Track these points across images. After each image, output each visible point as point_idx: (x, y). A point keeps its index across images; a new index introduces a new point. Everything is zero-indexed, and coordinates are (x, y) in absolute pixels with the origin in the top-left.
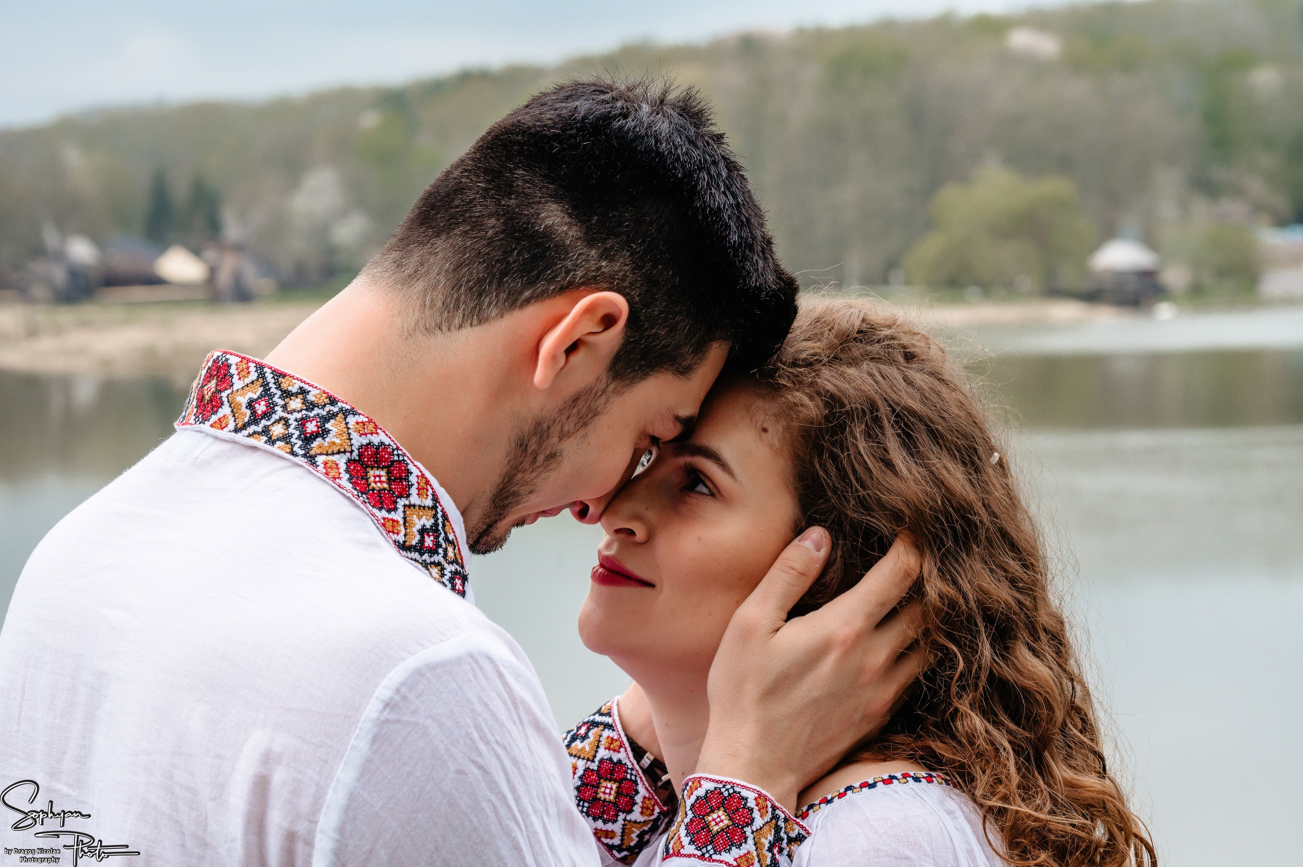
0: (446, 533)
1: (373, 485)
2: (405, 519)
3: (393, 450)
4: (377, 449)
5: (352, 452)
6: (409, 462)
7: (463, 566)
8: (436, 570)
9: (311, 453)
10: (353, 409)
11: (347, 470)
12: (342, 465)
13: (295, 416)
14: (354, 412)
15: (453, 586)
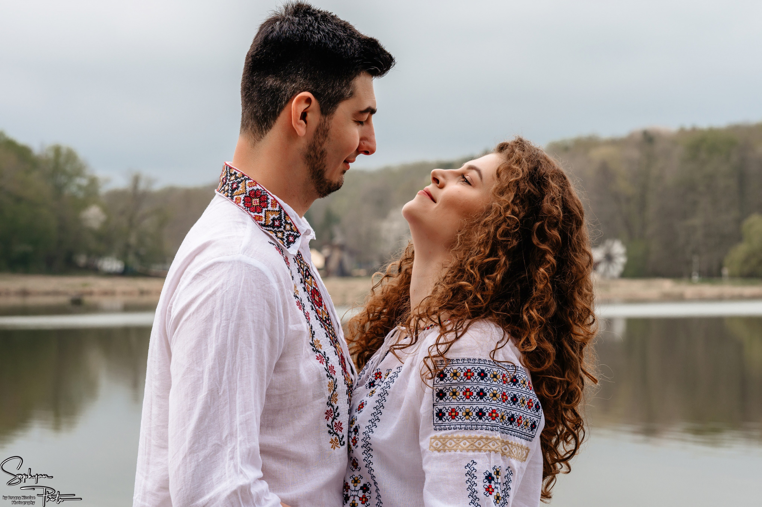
0: (286, 220)
1: (254, 204)
2: (265, 215)
3: (262, 191)
4: (256, 191)
5: (246, 193)
6: (268, 195)
7: (298, 232)
8: (281, 234)
9: (233, 195)
10: (249, 178)
11: (243, 200)
12: (242, 199)
13: (232, 182)
14: (249, 179)
15: (288, 239)
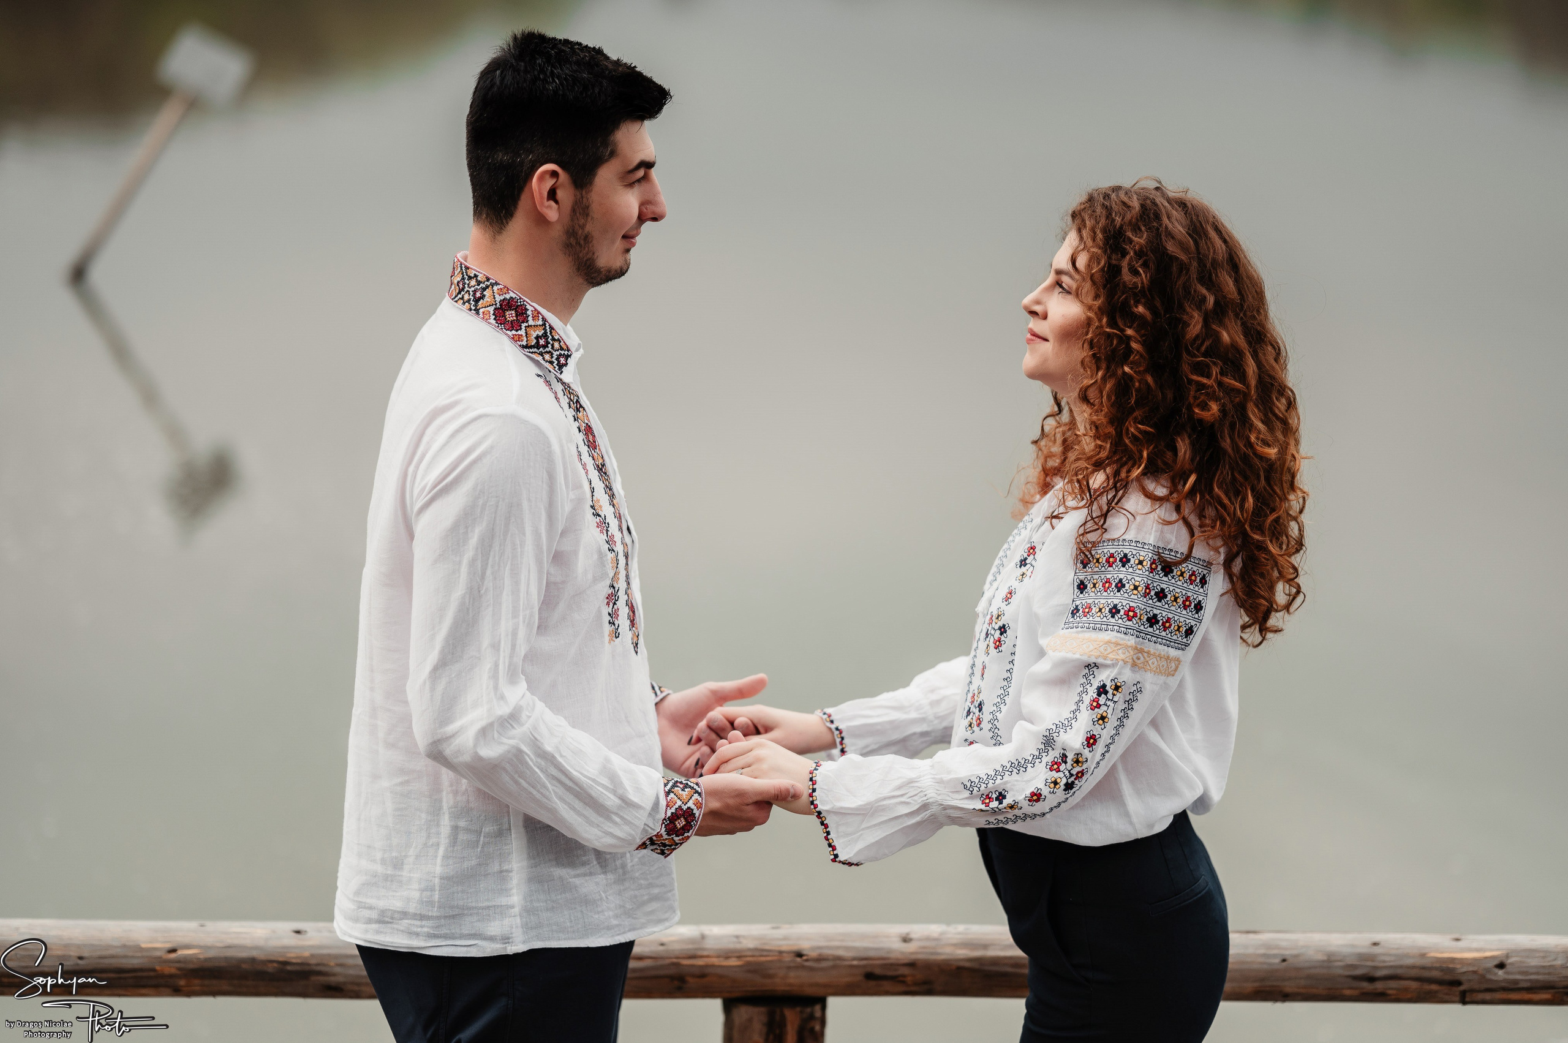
0: (552, 336)
1: (508, 319)
2: (526, 333)
3: (517, 299)
4: (509, 301)
5: (496, 304)
6: (527, 304)
7: (568, 350)
8: (548, 355)
9: (478, 308)
10: (496, 282)
11: (493, 314)
12: (492, 312)
13: (473, 289)
14: (497, 284)
15: (559, 362)
